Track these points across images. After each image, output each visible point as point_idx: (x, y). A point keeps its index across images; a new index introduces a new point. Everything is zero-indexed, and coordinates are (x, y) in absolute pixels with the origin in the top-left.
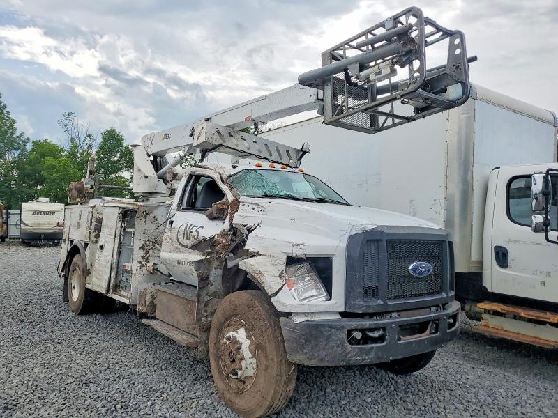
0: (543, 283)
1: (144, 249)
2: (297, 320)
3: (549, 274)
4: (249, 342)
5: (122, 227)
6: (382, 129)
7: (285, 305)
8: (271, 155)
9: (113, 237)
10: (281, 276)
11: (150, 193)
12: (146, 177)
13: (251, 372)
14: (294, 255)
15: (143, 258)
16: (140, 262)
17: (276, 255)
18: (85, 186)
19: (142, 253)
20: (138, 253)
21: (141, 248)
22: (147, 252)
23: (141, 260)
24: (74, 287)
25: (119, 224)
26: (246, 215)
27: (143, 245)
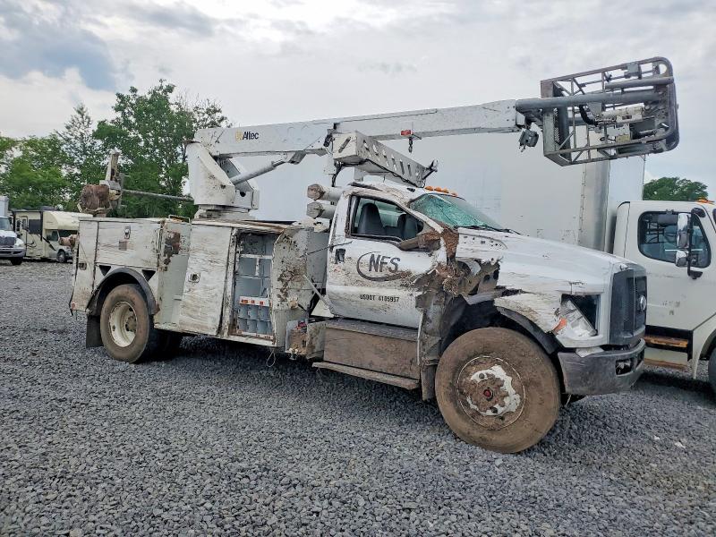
0: (672, 312)
1: (282, 281)
2: (583, 354)
3: (678, 304)
4: (509, 379)
5: (237, 252)
6: (575, 163)
7: (572, 341)
8: (403, 172)
9: (224, 265)
10: (557, 313)
11: (224, 206)
12: (223, 187)
13: (513, 409)
14: (573, 294)
15: (281, 291)
16: (279, 296)
17: (548, 293)
18: (111, 191)
19: (280, 285)
20: (276, 285)
21: (280, 279)
22: (287, 284)
23: (281, 294)
24: (114, 328)
25: (233, 249)
26: (476, 248)
27: (281, 275)
